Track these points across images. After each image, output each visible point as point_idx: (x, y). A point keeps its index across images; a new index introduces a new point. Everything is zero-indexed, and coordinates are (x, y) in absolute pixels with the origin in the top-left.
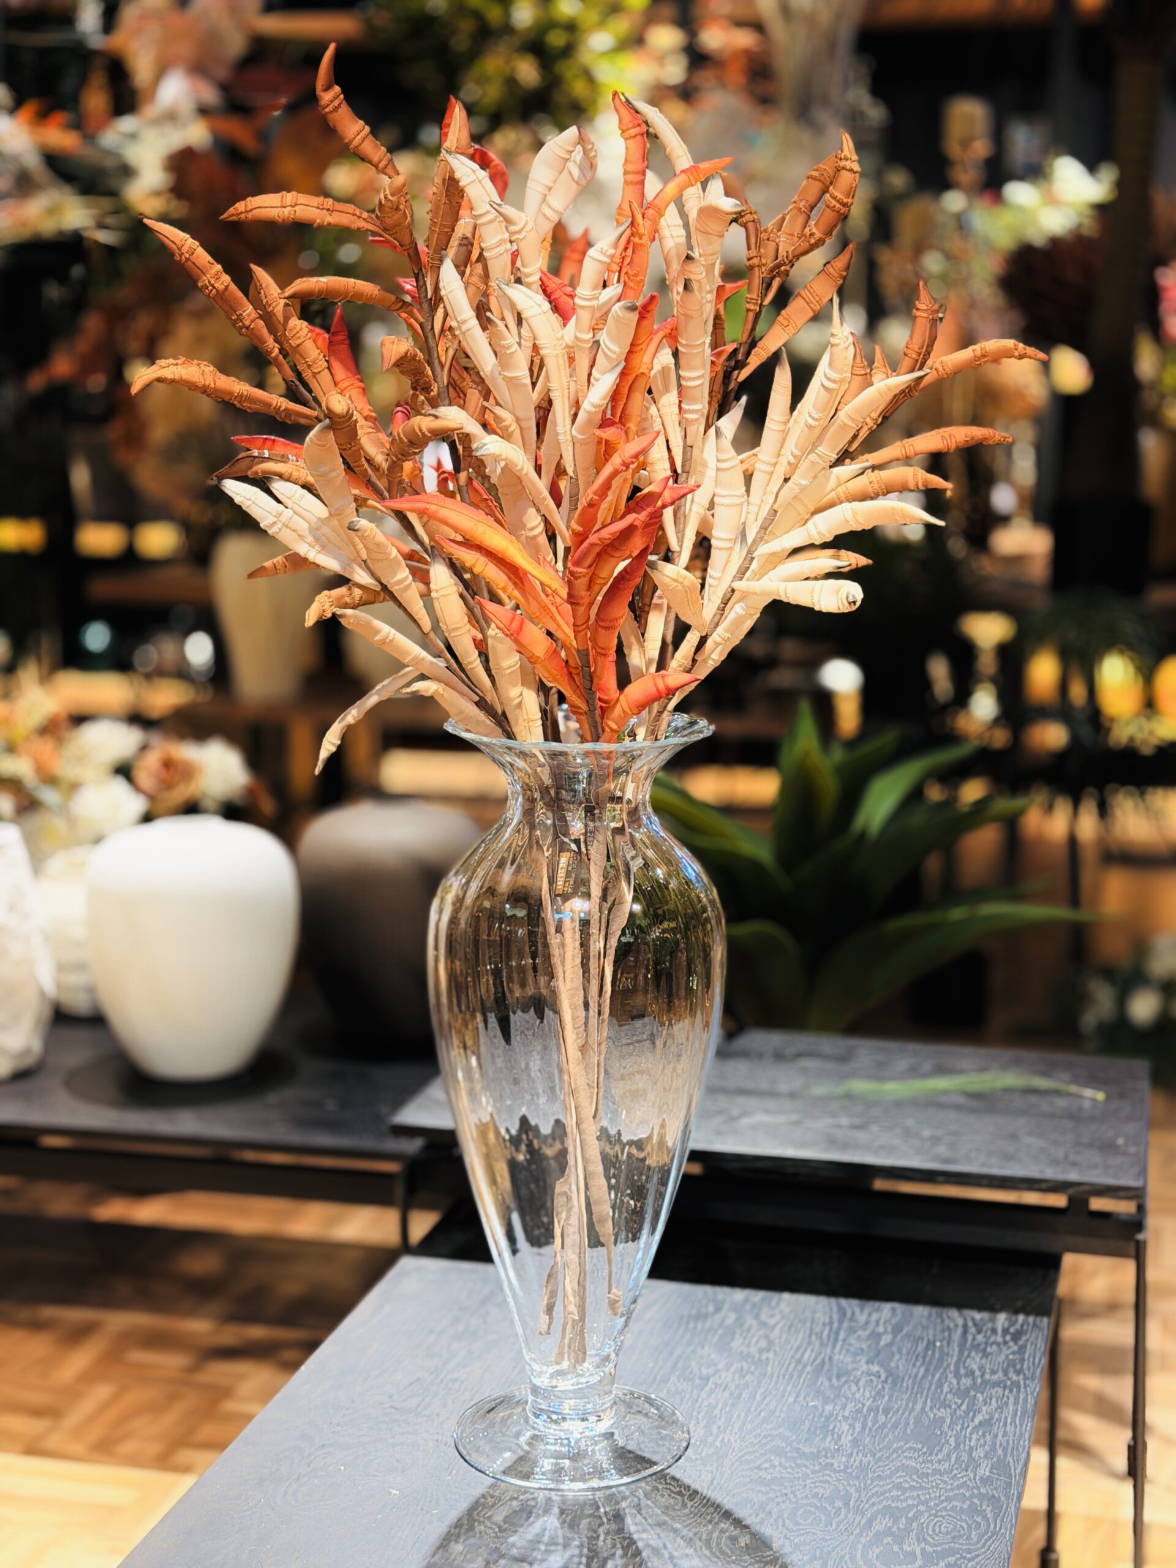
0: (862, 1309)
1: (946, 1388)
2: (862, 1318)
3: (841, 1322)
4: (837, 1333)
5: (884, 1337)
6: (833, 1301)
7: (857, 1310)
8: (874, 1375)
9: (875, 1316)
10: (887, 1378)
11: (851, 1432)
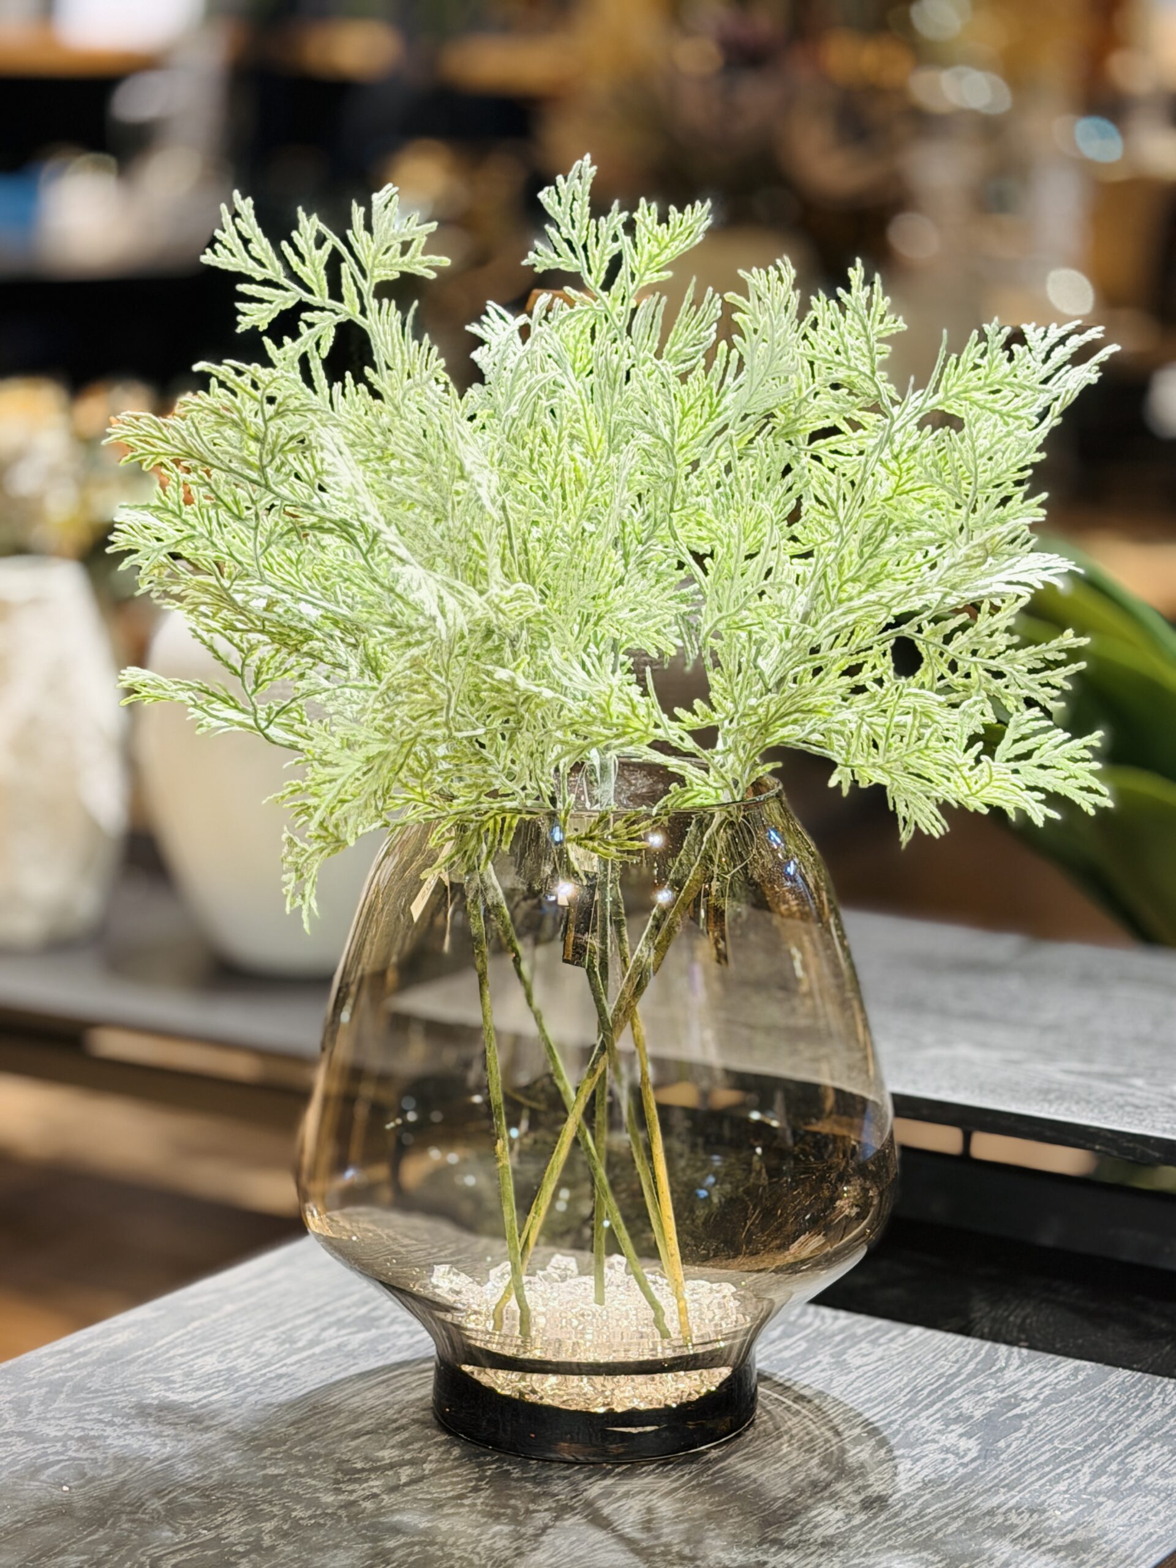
0: (1024, 1362)
1: (1062, 1486)
2: (1009, 1376)
3: (972, 1376)
4: (950, 1391)
5: (1024, 1405)
6: (988, 1345)
7: (1016, 1362)
8: (957, 1455)
9: (1036, 1376)
10: (973, 1460)
11: (840, 1524)
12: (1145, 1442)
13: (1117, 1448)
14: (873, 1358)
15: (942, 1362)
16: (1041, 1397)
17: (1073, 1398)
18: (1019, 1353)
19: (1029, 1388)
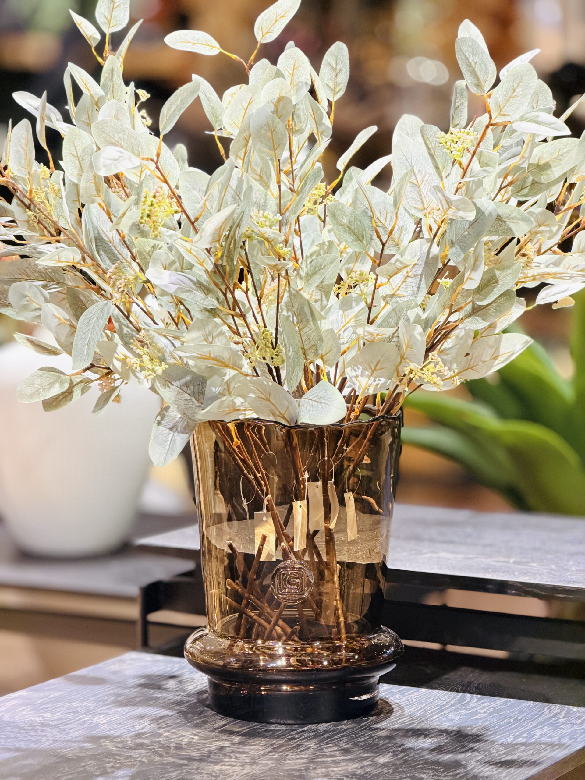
0: (479, 700)
2: (471, 705)
3: (452, 705)
6: (461, 694)
7: (476, 700)
9: (485, 705)
15: (437, 701)
16: (489, 712)
17: (504, 712)
18: (476, 697)
19: (482, 709)
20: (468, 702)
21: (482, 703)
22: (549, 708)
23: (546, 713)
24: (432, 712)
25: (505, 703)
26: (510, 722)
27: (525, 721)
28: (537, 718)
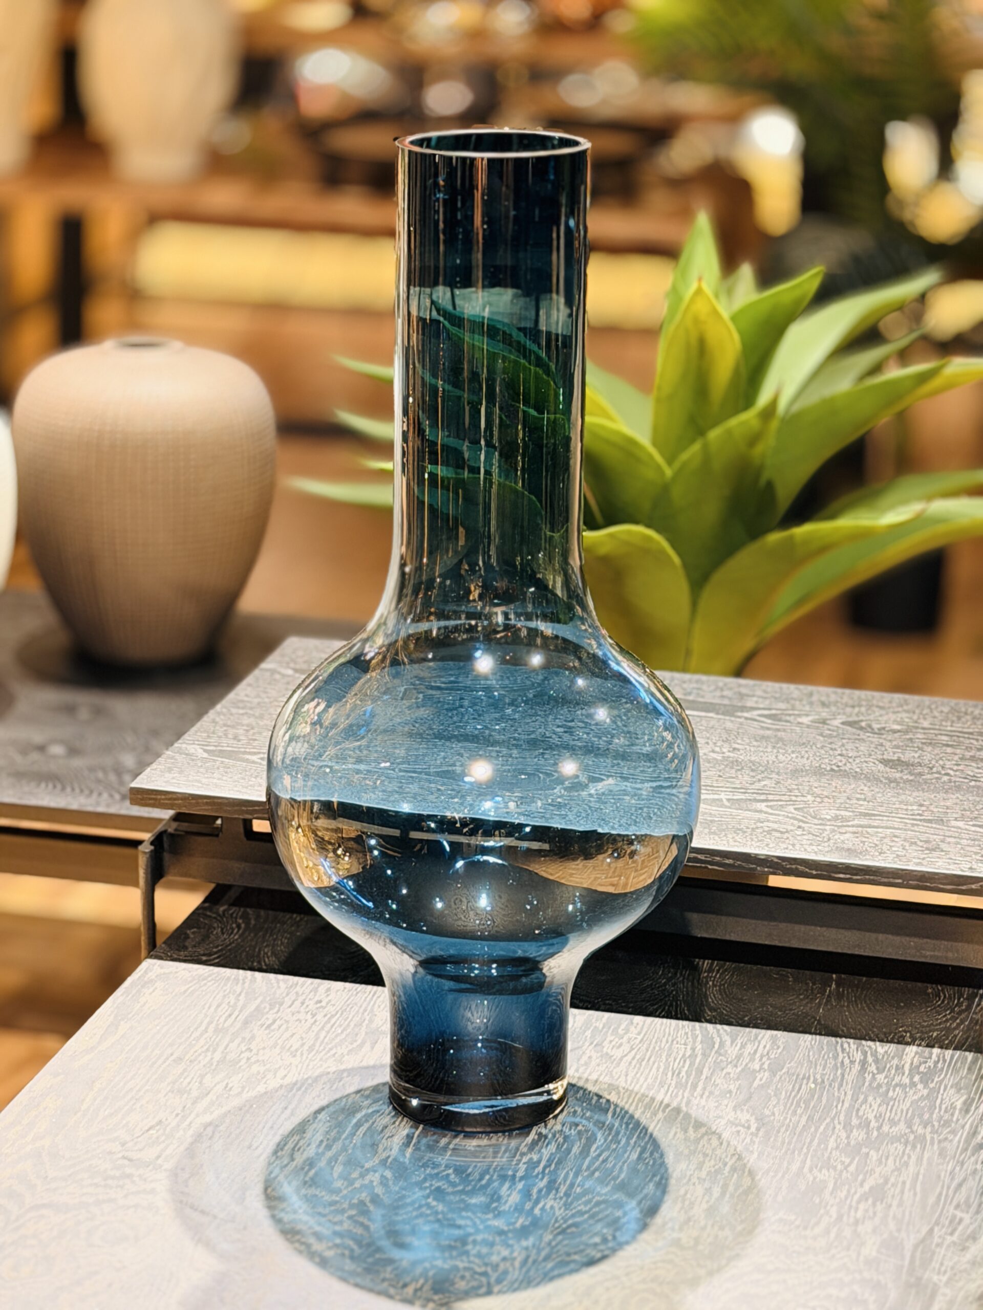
0: (732, 1037)
1: (832, 1143)
9: (749, 1049)
12: (862, 1097)
13: (846, 1105)
14: (626, 1048)
15: (675, 1046)
16: (766, 1066)
17: (787, 1065)
18: (725, 1030)
19: (752, 1060)
20: (722, 1044)
21: (743, 1046)
22: (843, 1050)
23: (847, 1061)
24: (688, 1076)
25: (774, 1040)
26: (812, 1092)
27: (830, 1085)
28: (843, 1075)
